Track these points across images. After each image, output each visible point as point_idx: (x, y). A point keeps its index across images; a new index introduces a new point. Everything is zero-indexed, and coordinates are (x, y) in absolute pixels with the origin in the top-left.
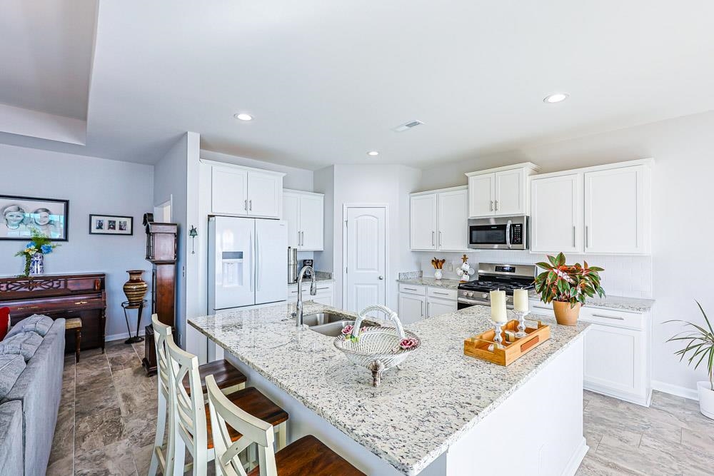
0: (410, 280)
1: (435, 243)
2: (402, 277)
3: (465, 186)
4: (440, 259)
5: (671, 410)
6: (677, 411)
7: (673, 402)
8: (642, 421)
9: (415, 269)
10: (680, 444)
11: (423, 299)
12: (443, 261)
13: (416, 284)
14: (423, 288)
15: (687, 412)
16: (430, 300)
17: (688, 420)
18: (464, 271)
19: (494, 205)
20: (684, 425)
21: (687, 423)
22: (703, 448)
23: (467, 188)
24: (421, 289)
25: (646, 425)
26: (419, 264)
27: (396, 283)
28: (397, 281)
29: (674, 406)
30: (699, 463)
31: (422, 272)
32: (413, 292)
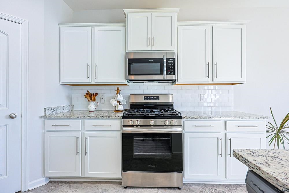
0: (60, 115)
1: (90, 76)
2: (49, 113)
3: (122, 24)
4: (94, 93)
9: (65, 103)
11: (79, 134)
12: (96, 94)
13: (68, 118)
14: (79, 122)
16: (87, 134)
18: (118, 101)
19: (150, 41)
23: (125, 26)
24: (76, 124)
26: (70, 98)
27: (41, 121)
28: (42, 117)
31: (73, 106)
32: (68, 128)
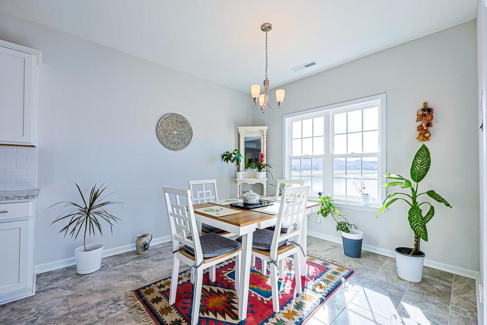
5: (55, 284)
6: (61, 283)
7: (56, 276)
8: (30, 314)
10: (69, 313)
15: (68, 279)
17: (70, 285)
20: (69, 292)
21: (70, 288)
22: (86, 303)
25: (34, 317)
29: (57, 280)
30: (86, 320)
